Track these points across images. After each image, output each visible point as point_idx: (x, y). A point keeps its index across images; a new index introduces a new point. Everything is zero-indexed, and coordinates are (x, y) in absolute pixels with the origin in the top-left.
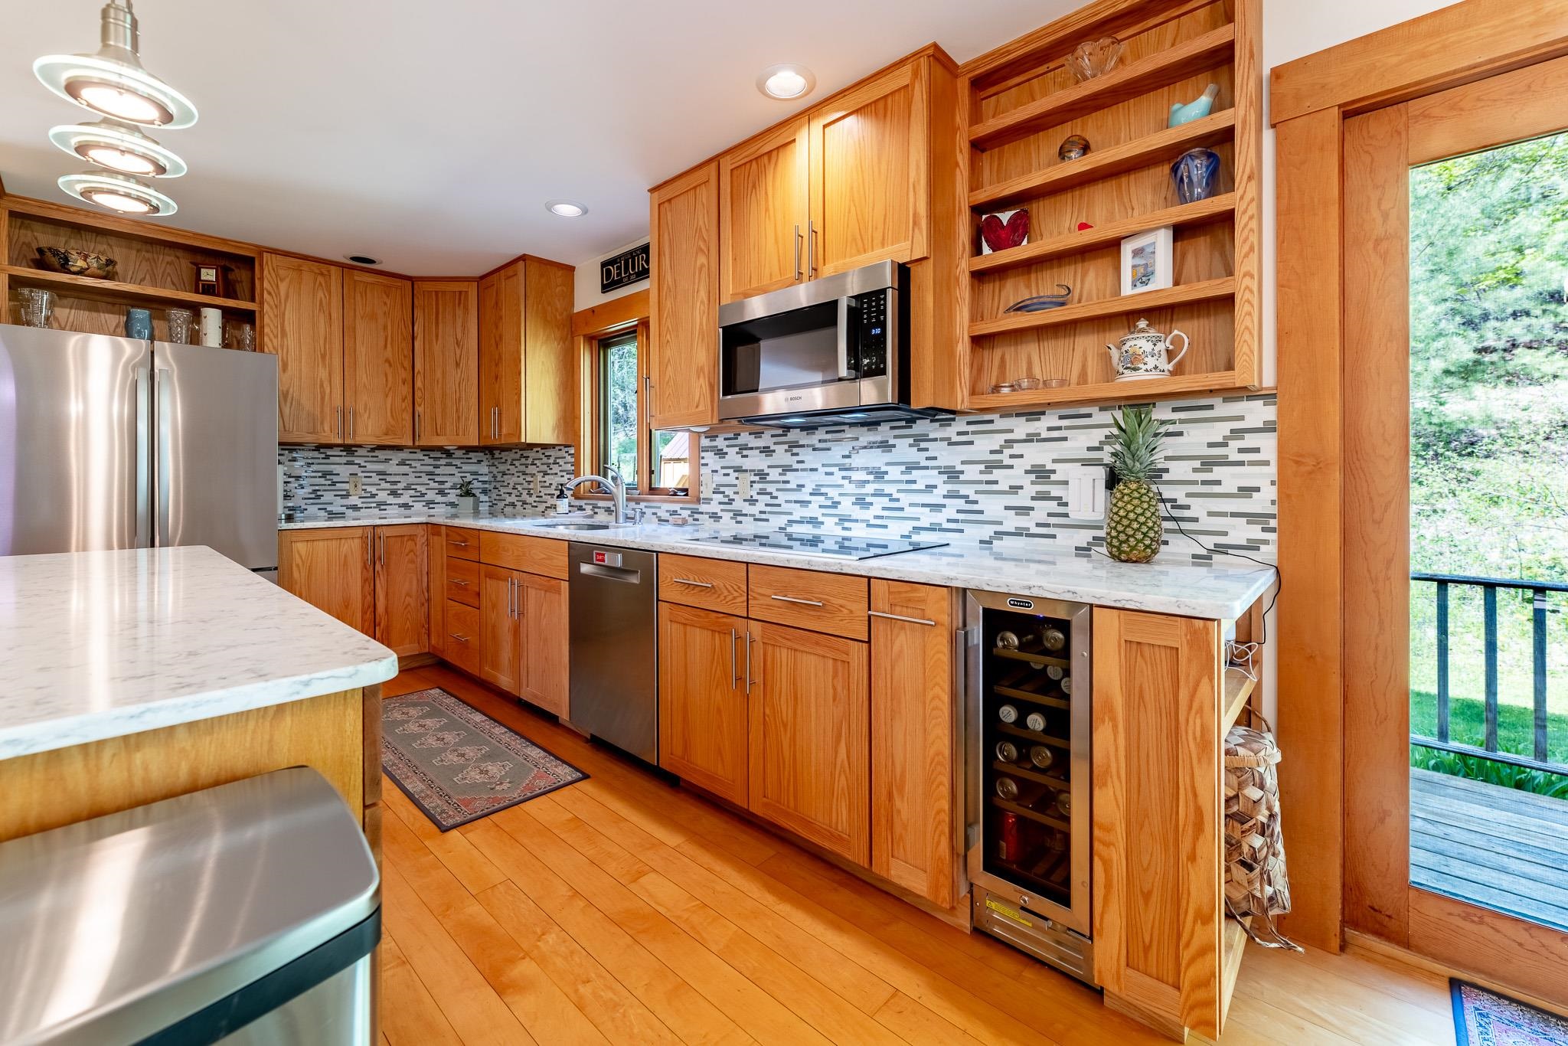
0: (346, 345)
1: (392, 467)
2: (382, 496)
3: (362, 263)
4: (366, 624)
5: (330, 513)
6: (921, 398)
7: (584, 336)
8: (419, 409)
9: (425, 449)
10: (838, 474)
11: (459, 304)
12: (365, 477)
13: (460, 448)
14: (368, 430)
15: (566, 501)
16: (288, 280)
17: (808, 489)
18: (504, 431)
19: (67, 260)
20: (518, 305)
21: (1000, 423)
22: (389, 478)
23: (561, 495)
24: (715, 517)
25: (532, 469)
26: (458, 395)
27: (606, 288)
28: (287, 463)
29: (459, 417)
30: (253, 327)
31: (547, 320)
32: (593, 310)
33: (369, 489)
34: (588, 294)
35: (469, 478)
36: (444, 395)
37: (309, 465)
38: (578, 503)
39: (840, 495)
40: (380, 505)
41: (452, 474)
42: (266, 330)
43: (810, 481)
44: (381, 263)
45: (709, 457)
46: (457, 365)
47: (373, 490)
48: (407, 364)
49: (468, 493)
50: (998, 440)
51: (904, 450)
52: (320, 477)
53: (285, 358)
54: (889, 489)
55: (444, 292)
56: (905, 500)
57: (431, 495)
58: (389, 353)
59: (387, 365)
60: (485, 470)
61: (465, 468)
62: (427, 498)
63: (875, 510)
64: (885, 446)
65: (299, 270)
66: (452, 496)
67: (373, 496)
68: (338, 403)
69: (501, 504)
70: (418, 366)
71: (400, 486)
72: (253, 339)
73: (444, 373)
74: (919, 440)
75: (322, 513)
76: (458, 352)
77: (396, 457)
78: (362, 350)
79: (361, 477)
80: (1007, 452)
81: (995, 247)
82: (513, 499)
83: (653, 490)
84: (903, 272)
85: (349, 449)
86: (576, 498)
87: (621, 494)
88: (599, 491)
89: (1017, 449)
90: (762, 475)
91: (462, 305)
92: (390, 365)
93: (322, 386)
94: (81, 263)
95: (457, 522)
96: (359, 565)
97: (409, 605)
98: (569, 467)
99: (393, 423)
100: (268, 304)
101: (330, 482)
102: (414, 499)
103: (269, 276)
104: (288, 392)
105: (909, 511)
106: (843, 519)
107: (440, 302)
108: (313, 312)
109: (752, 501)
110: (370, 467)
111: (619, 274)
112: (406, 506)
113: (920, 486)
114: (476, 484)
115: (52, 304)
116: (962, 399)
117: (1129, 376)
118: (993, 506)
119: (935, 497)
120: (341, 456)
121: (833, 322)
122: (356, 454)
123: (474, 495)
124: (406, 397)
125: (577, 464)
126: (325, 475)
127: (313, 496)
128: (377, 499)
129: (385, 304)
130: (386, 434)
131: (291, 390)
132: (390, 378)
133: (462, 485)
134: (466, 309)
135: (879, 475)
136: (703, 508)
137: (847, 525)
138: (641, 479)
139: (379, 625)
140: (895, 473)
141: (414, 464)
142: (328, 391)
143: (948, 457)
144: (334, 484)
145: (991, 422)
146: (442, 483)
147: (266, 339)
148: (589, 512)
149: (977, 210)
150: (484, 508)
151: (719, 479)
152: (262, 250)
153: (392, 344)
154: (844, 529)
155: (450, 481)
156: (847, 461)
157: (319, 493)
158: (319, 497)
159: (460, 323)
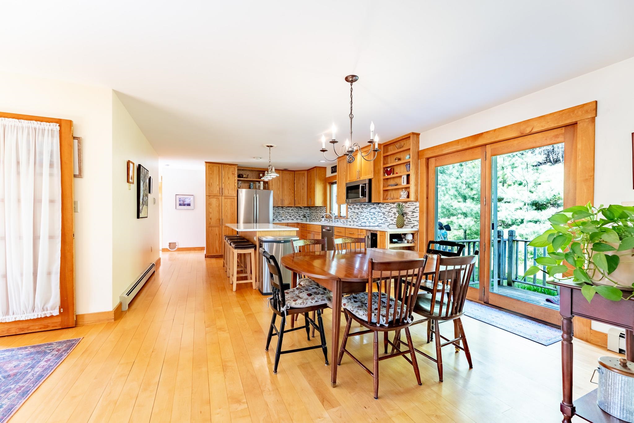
0: (282, 186)
1: (290, 211)
3: (286, 169)
5: (279, 220)
6: (373, 201)
7: (328, 183)
8: (295, 199)
9: (296, 207)
10: (369, 213)
11: (303, 176)
13: (303, 207)
14: (286, 203)
15: (324, 219)
17: (364, 216)
18: (312, 204)
19: (243, 176)
20: (315, 177)
21: (390, 205)
22: (289, 213)
23: (323, 217)
24: (350, 222)
25: (318, 212)
26: (303, 195)
27: (332, 173)
29: (303, 200)
30: (268, 184)
31: (320, 180)
32: (329, 177)
34: (329, 174)
35: (305, 213)
36: (300, 195)
37: (275, 210)
38: (326, 219)
39: (369, 217)
40: (288, 219)
41: (302, 213)
43: (365, 214)
45: (349, 210)
46: (303, 189)
47: (286, 216)
48: (293, 189)
49: (305, 217)
50: (389, 208)
51: (378, 209)
54: (376, 216)
55: (300, 173)
56: (378, 218)
57: (297, 217)
58: (290, 187)
60: (309, 212)
61: (304, 211)
62: (296, 218)
63: (374, 220)
64: (375, 208)
66: (302, 217)
67: (287, 217)
68: (281, 198)
69: (312, 220)
70: (295, 190)
71: (291, 215)
72: (268, 187)
73: (300, 191)
74: (380, 207)
76: (303, 186)
77: (291, 209)
78: (285, 187)
79: (284, 213)
80: (391, 210)
81: (388, 175)
82: (314, 218)
83: (341, 216)
84: (370, 180)
85: (282, 207)
86: (326, 218)
87: (333, 217)
88: (330, 217)
89: (392, 209)
90: (357, 213)
92: (290, 190)
93: (278, 195)
94: (245, 176)
95: (302, 223)
98: (325, 211)
99: (291, 202)
105: (378, 220)
107: (300, 176)
109: (356, 219)
110: (286, 211)
111: (334, 170)
112: (293, 219)
113: (380, 216)
114: (306, 215)
116: (382, 201)
117: (400, 198)
118: (389, 219)
119: (381, 218)
120: (281, 209)
121: (359, 188)
122: (284, 208)
123: (306, 217)
124: (293, 196)
125: (326, 211)
126: (278, 213)
129: (289, 177)
130: (289, 204)
132: (290, 193)
133: (304, 215)
134: (305, 177)
135: (374, 213)
136: (348, 220)
137: (370, 223)
138: (338, 214)
140: (376, 213)
141: (294, 210)
143: (384, 210)
146: (299, 214)
148: (328, 221)
149: (384, 168)
150: (308, 220)
151: (351, 214)
153: (290, 185)
155: (301, 214)
156: (370, 211)
158: (277, 217)
159: (303, 180)
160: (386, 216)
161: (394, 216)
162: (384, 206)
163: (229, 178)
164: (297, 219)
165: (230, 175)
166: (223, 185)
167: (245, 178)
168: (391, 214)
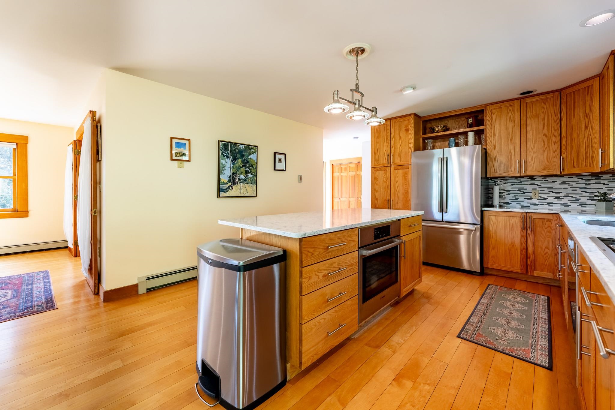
0: (522, 133)
1: (557, 185)
2: (551, 199)
3: (527, 94)
4: (522, 256)
5: (522, 206)
11: (588, 94)
12: (541, 190)
16: (496, 113)
22: (554, 191)
26: (587, 144)
28: (503, 185)
29: (587, 157)
30: (484, 135)
33: (543, 196)
36: (578, 145)
37: (512, 185)
40: (549, 204)
42: (487, 135)
44: (536, 91)
46: (587, 128)
47: (545, 196)
48: (557, 134)
49: (604, 199)
52: (517, 190)
53: (495, 144)
55: (578, 90)
58: (546, 131)
59: (544, 136)
65: (501, 108)
67: (545, 199)
68: (519, 159)
70: (564, 133)
71: (561, 194)
73: (578, 134)
75: (518, 206)
76: (587, 120)
77: (559, 180)
78: (531, 133)
79: (539, 190)
85: (532, 178)
91: (589, 93)
92: (546, 136)
93: (510, 152)
94: (437, 129)
96: (519, 229)
97: (547, 253)
99: (547, 163)
100: (488, 125)
101: (522, 193)
102: (571, 201)
103: (489, 114)
104: (496, 157)
107: (576, 97)
108: (507, 122)
110: (543, 185)
115: (433, 142)
120: (528, 181)
122: (536, 180)
124: (556, 150)
126: (520, 189)
127: (514, 198)
128: (547, 201)
129: (544, 108)
130: (544, 170)
131: (497, 156)
132: (546, 143)
134: (592, 94)
139: (529, 258)
141: (571, 183)
142: (513, 153)
144: (524, 193)
147: (487, 138)
152: (486, 105)
153: (547, 126)
157: (517, 197)
158: (517, 199)
159: (588, 104)
163: (400, 138)
164: (582, 204)
165: (403, 133)
166: (392, 149)
167: (437, 132)
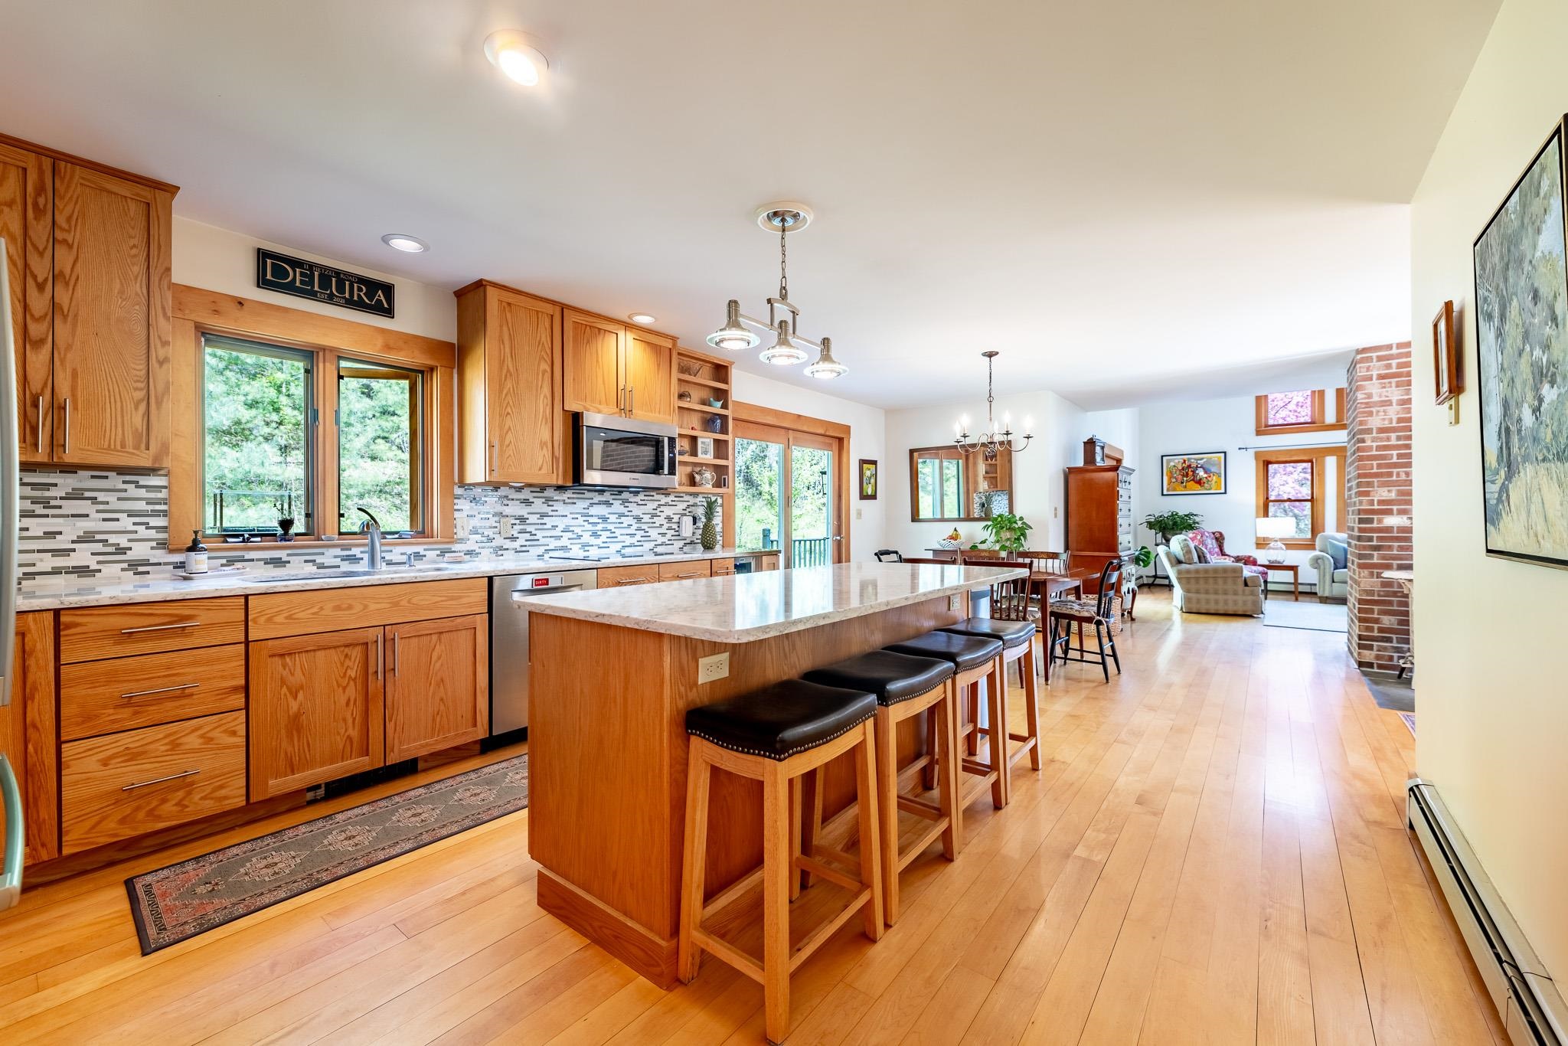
10: (581, 519)
17: (561, 527)
21: (656, 496)
24: (472, 554)
39: (582, 531)
43: (562, 523)
45: (464, 504)
51: (617, 507)
54: (610, 527)
56: (618, 532)
63: (603, 538)
64: (608, 503)
74: (625, 501)
80: (659, 509)
89: (662, 508)
90: (522, 520)
105: (620, 538)
106: (584, 546)
109: (513, 539)
113: (625, 525)
118: (654, 533)
119: (632, 531)
135: (605, 519)
136: (457, 547)
137: (586, 548)
140: (613, 518)
143: (637, 511)
145: (653, 496)
151: (479, 522)
154: (585, 551)
156: (585, 511)
160: (644, 526)
161: (666, 526)
162: (638, 499)
168: (658, 521)
